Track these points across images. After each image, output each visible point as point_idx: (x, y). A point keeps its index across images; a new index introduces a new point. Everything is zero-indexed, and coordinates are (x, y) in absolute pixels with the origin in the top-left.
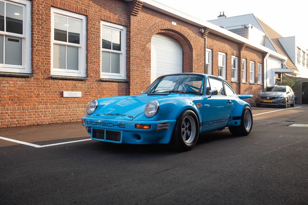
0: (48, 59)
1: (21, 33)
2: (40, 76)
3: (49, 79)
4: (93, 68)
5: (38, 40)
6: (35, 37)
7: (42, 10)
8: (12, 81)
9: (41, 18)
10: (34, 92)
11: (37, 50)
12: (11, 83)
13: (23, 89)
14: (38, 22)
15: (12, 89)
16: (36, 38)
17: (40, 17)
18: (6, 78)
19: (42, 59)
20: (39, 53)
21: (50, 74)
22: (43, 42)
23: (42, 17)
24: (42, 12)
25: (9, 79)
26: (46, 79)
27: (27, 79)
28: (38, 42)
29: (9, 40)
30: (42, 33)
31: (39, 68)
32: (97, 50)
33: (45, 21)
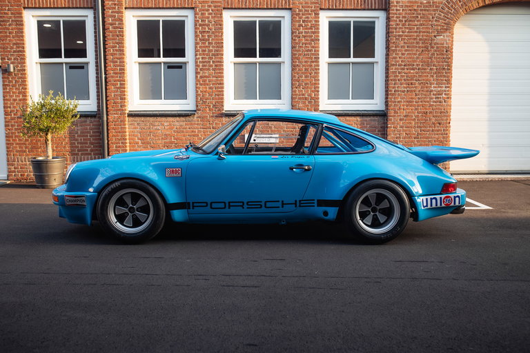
0: (218, 88)
1: (184, 56)
2: (208, 114)
3: (222, 117)
4: (303, 95)
5: (203, 62)
6: (199, 58)
7: (208, 18)
8: (166, 122)
9: (207, 30)
10: (198, 135)
11: (201, 77)
12: (166, 124)
13: (183, 132)
14: (202, 36)
15: (167, 133)
16: (201, 60)
17: (205, 28)
18: (159, 119)
19: (210, 88)
20: (205, 81)
21: (223, 110)
22: (211, 63)
23: (209, 29)
24: (209, 21)
25: (163, 119)
26: (216, 116)
27: (187, 118)
28: (203, 66)
29: (169, 67)
30: (209, 51)
31: (205, 102)
32: (313, 64)
33: (213, 33)
